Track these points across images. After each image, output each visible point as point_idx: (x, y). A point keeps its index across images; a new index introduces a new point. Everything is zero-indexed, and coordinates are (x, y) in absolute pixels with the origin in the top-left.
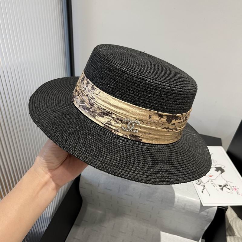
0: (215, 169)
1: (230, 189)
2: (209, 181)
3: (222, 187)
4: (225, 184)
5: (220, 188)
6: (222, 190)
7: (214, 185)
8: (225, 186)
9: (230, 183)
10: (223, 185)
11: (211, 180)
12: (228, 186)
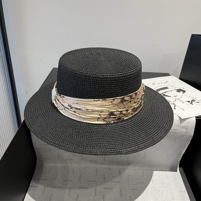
0: (176, 91)
1: (198, 102)
2: (176, 100)
3: (190, 102)
4: (192, 100)
5: (190, 103)
6: (192, 104)
7: (183, 102)
8: (193, 101)
9: (196, 98)
10: (191, 101)
11: (177, 99)
12: (195, 100)
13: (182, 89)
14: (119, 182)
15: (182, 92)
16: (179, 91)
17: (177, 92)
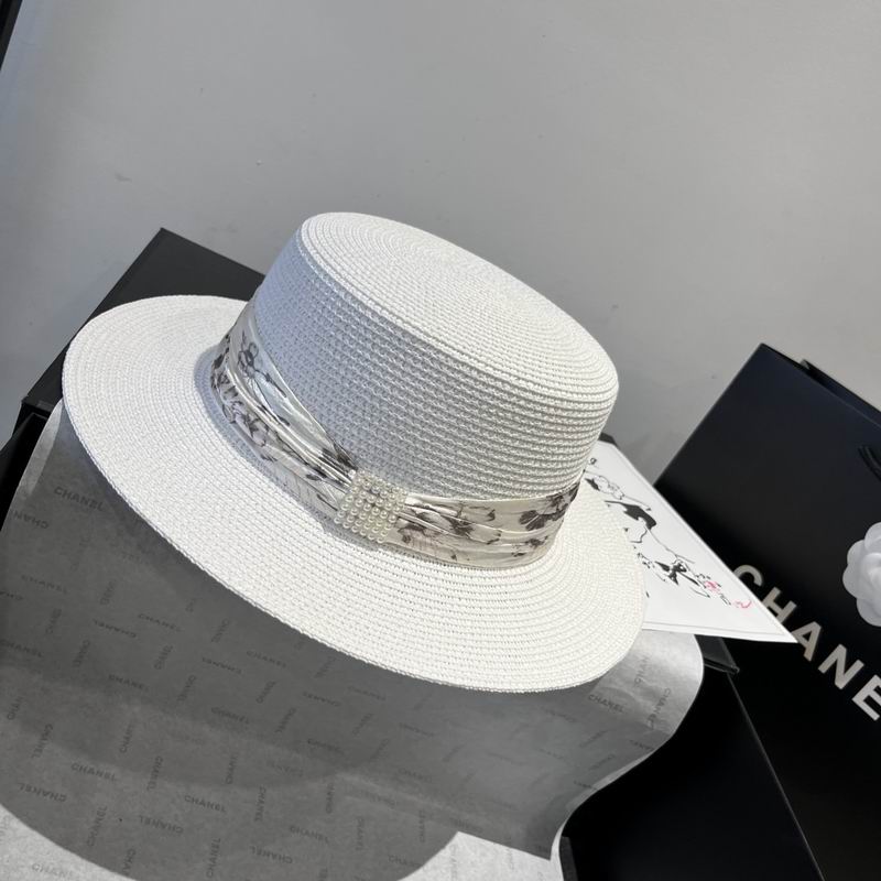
13: (644, 508)
14: (321, 837)
15: (645, 523)
16: (634, 512)
17: (626, 513)
